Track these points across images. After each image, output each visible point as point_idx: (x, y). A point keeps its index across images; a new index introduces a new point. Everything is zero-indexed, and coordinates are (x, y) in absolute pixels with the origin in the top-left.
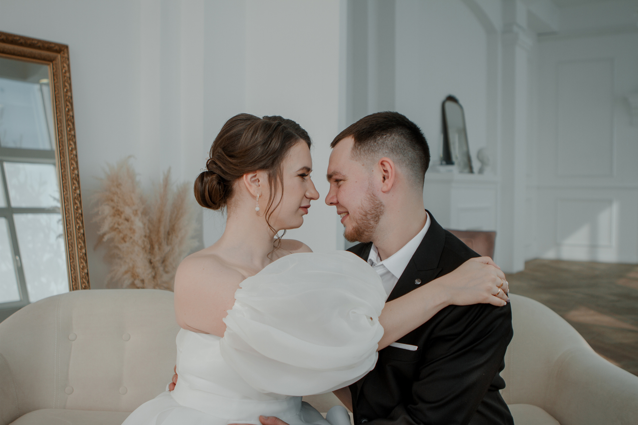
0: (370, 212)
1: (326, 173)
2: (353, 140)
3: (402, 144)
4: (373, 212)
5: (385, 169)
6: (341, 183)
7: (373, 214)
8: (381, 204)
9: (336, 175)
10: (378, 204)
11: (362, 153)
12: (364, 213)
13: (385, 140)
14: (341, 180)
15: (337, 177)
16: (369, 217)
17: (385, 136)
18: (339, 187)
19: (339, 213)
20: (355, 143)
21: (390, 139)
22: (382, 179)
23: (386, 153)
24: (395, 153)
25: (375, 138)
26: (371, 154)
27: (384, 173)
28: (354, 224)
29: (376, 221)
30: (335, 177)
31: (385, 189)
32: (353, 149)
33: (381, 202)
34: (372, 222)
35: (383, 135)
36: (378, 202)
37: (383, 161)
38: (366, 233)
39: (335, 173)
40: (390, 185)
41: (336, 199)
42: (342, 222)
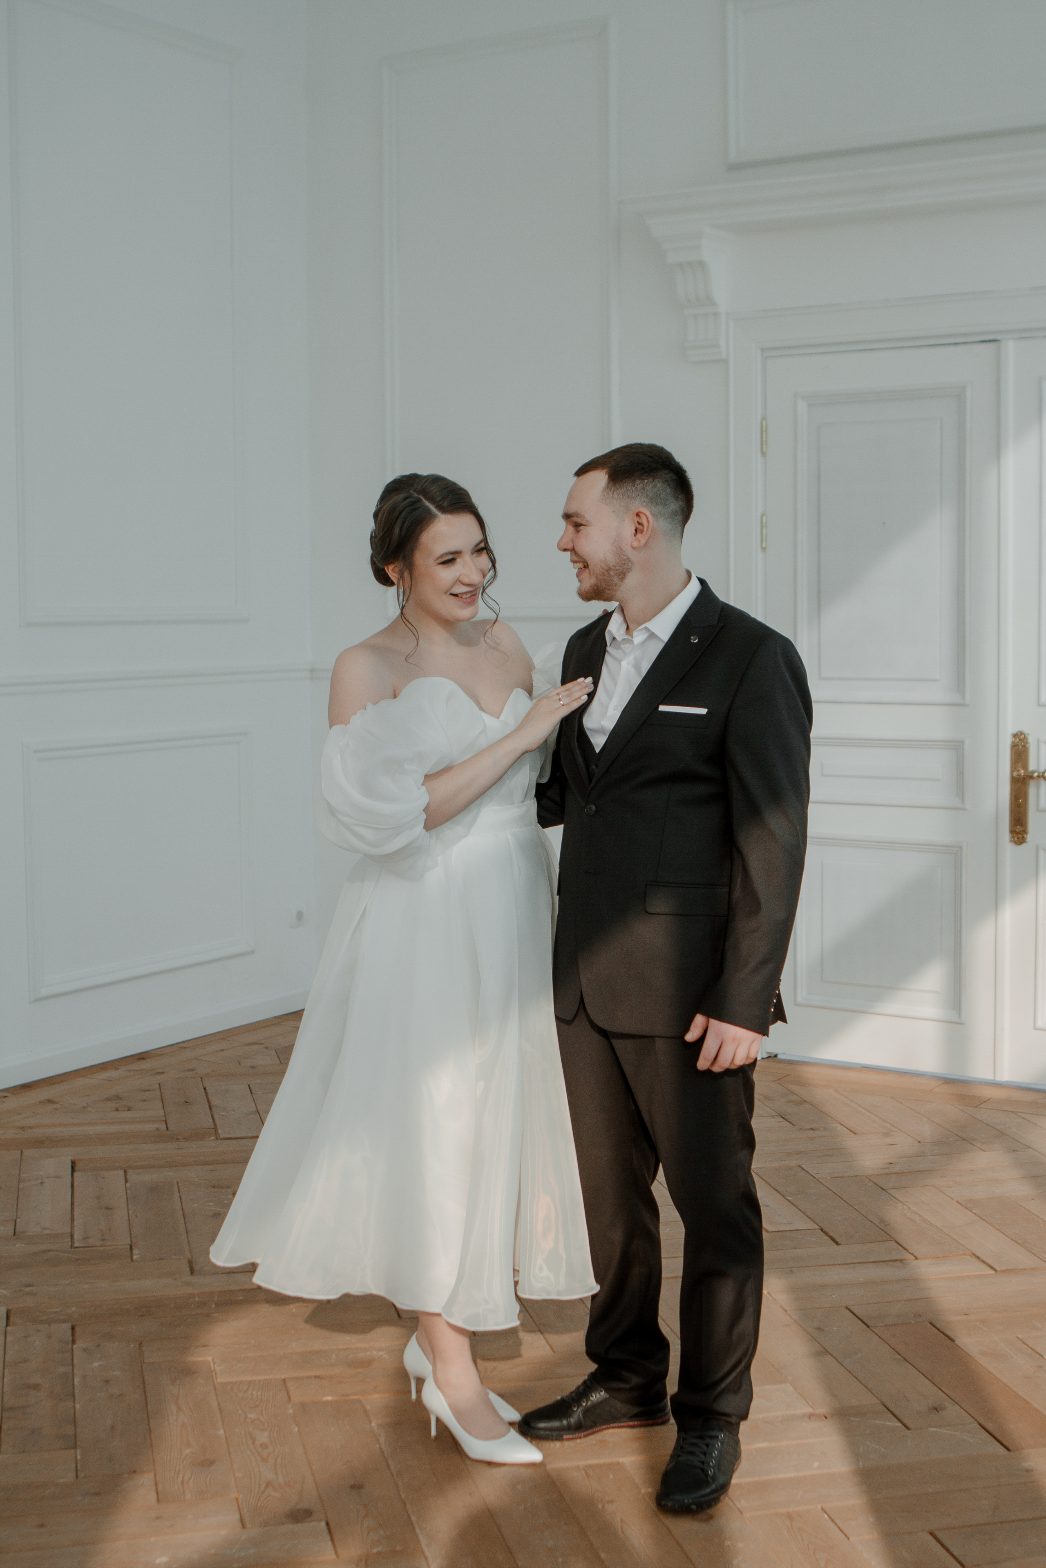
0: (613, 568)
1: (561, 512)
2: (607, 477)
3: (664, 493)
4: (617, 568)
5: (640, 521)
6: (582, 527)
7: (617, 570)
8: (629, 560)
9: (578, 517)
10: (626, 560)
11: (615, 496)
12: (606, 568)
13: (646, 486)
14: (582, 525)
15: (579, 520)
16: (612, 573)
17: (646, 481)
18: (578, 532)
19: (574, 562)
20: (609, 483)
21: (651, 486)
22: (634, 531)
23: (644, 502)
24: (655, 504)
25: (634, 481)
26: (627, 500)
27: (638, 526)
28: (593, 581)
29: (622, 578)
30: (575, 519)
31: (636, 544)
32: (605, 489)
33: (629, 558)
34: (616, 580)
35: (644, 479)
36: (625, 558)
37: (639, 512)
38: (607, 592)
39: (577, 515)
40: (643, 542)
41: (572, 545)
42: (578, 575)
